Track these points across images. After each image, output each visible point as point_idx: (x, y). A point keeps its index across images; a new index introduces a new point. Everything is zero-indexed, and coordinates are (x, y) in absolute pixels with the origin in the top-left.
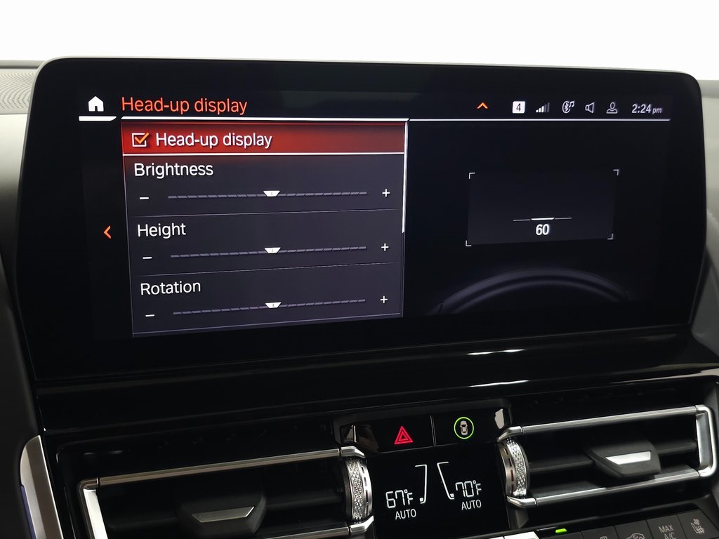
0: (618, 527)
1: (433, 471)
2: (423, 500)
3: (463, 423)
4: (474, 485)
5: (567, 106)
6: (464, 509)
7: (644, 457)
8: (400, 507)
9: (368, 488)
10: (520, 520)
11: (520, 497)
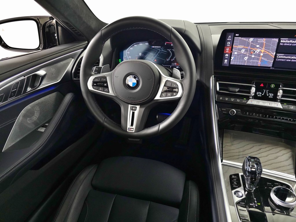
1: (266, 91)
3: (273, 85)
6: (269, 97)
8: (259, 94)
9: (254, 91)
10: (279, 101)
11: (279, 97)
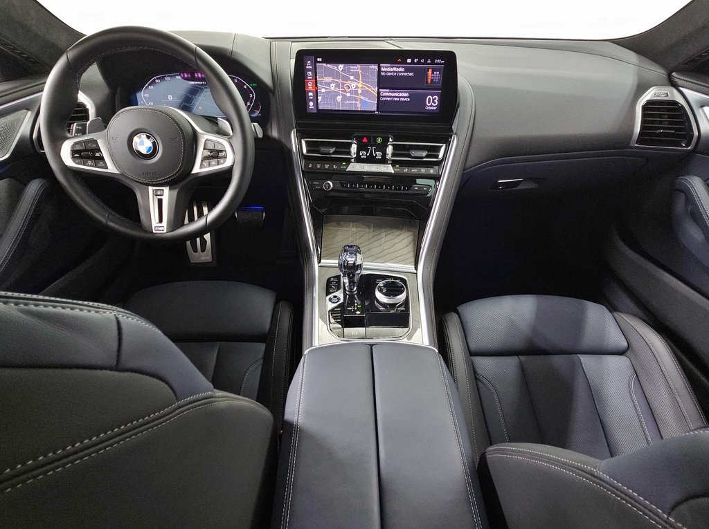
0: (411, 167)
1: (372, 149)
2: (368, 155)
4: (380, 153)
5: (416, 60)
8: (362, 155)
9: (356, 150)
11: (389, 156)
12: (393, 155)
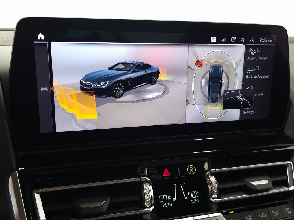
0: (255, 211)
1: (179, 187)
2: (175, 199)
3: (191, 167)
4: (196, 193)
5: (233, 39)
6: (192, 203)
7: (266, 182)
8: (165, 202)
9: (152, 194)
10: (215, 208)
11: (215, 198)
12: (221, 193)
